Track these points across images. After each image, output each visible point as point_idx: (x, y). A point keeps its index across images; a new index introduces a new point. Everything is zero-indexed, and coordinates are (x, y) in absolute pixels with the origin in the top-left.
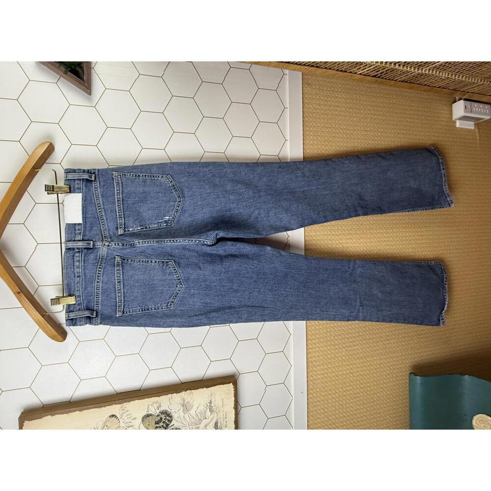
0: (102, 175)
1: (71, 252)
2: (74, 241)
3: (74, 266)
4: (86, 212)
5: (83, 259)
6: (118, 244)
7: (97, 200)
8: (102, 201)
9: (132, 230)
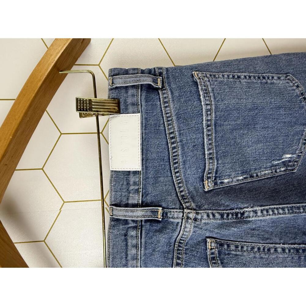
0: (174, 78)
1: (121, 227)
2: (127, 205)
3: (127, 255)
4: (147, 150)
5: (143, 243)
6: (214, 215)
7: (169, 125)
8: (179, 127)
9: (228, 182)
